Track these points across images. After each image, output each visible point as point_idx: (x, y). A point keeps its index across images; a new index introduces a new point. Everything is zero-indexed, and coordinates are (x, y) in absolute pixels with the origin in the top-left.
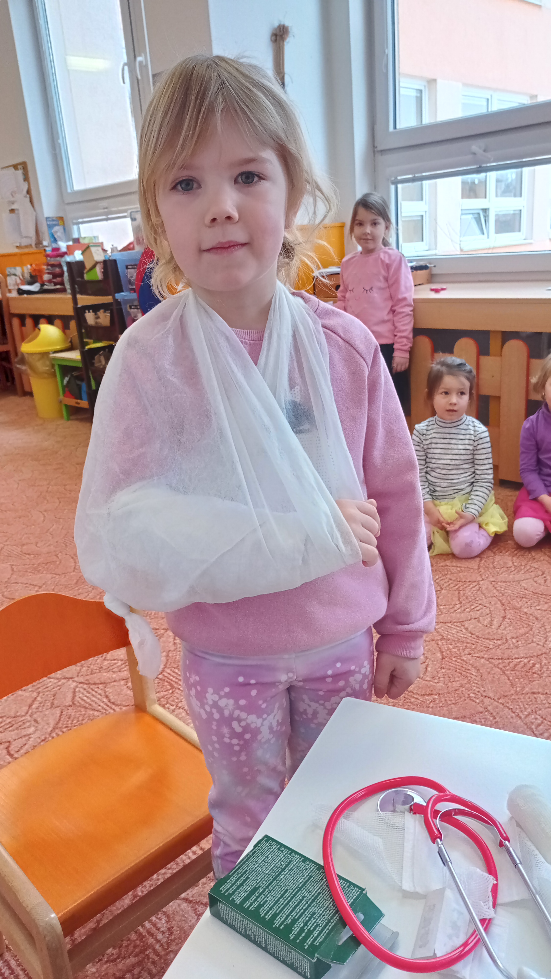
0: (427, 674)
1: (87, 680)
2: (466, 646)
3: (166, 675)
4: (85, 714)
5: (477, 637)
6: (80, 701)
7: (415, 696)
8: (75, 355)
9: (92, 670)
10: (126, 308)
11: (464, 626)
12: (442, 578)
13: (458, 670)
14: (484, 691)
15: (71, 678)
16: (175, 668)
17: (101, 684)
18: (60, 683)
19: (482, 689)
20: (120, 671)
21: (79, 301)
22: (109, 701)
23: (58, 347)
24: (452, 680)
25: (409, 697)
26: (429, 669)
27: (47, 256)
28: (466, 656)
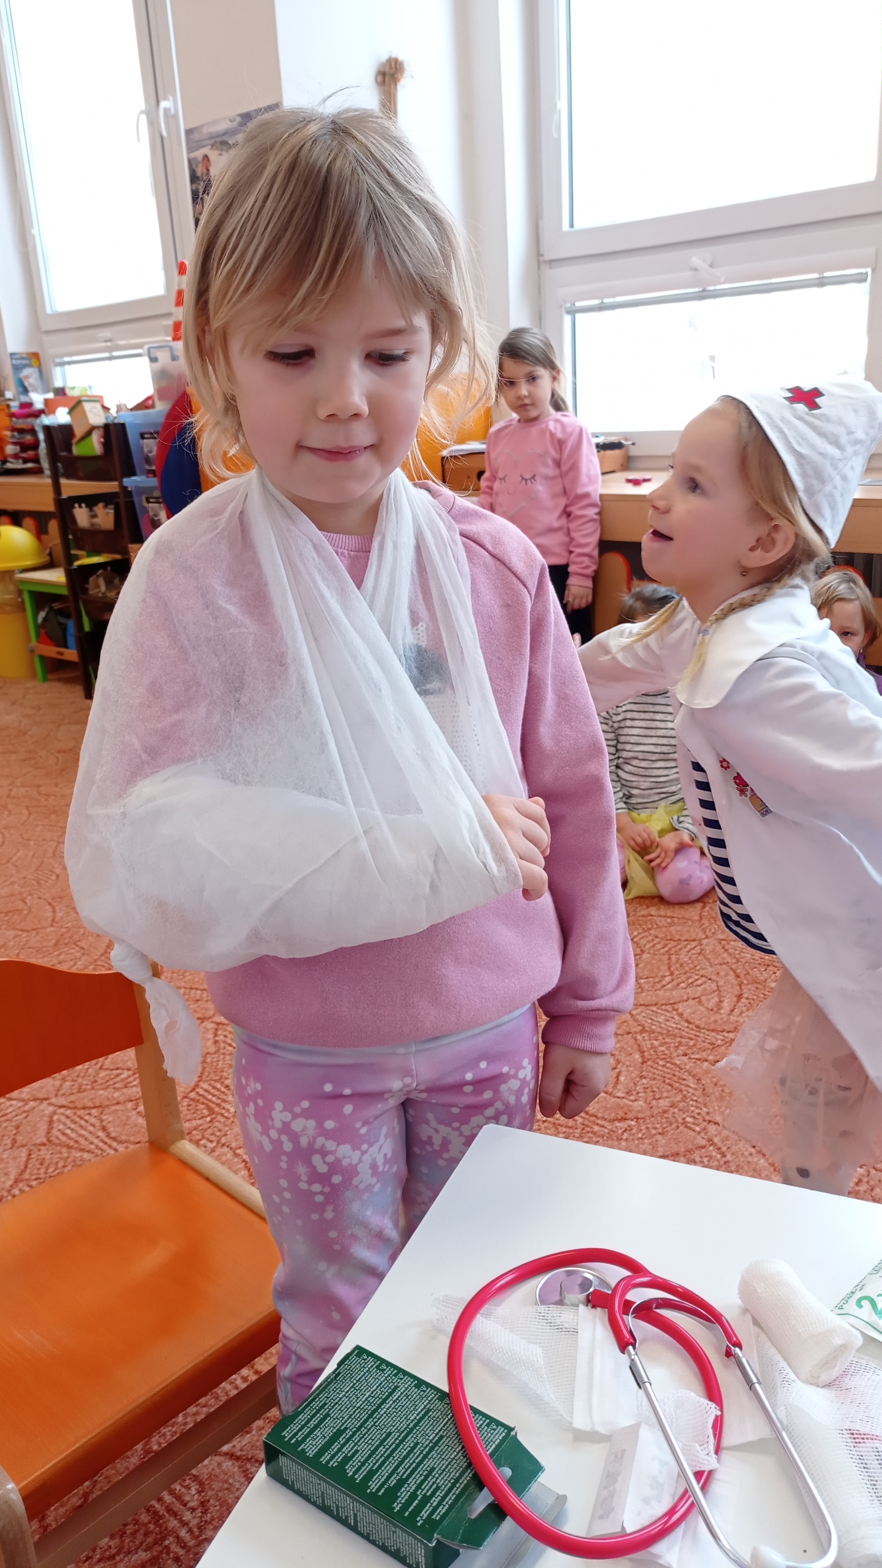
0: (619, 1087)
1: (72, 1102)
2: (680, 1042)
3: (202, 1092)
4: (68, 1157)
5: (698, 1027)
6: (61, 1137)
7: (599, 1122)
8: (57, 576)
9: (80, 1085)
10: (141, 501)
11: (677, 1010)
12: (642, 935)
13: (667, 1081)
14: (708, 1113)
15: (46, 1099)
16: (216, 1081)
17: (94, 1107)
18: (27, 1108)
19: (705, 1110)
20: (126, 1087)
21: (63, 489)
22: (108, 1135)
23: (29, 563)
24: (657, 1096)
25: (590, 1124)
26: (622, 1079)
27: (12, 415)
28: (680, 1058)
